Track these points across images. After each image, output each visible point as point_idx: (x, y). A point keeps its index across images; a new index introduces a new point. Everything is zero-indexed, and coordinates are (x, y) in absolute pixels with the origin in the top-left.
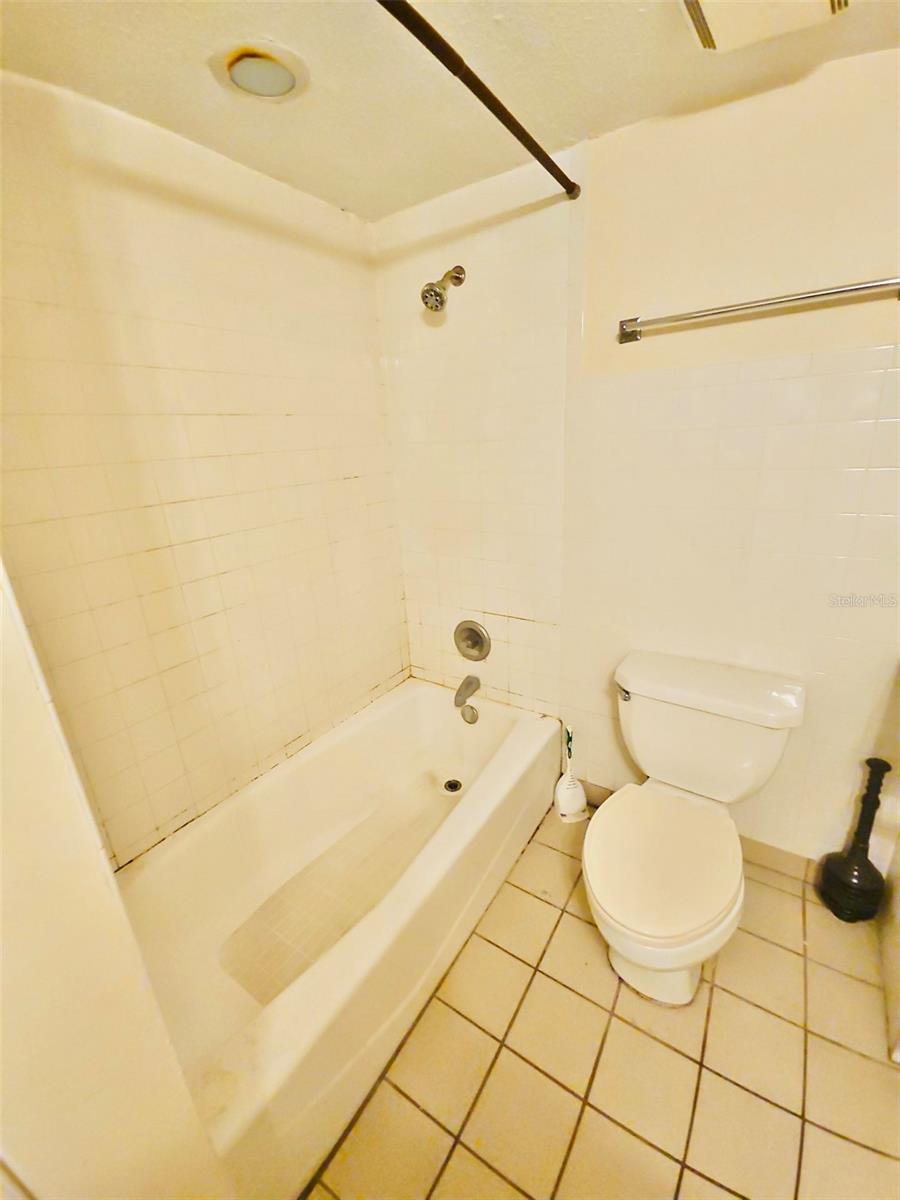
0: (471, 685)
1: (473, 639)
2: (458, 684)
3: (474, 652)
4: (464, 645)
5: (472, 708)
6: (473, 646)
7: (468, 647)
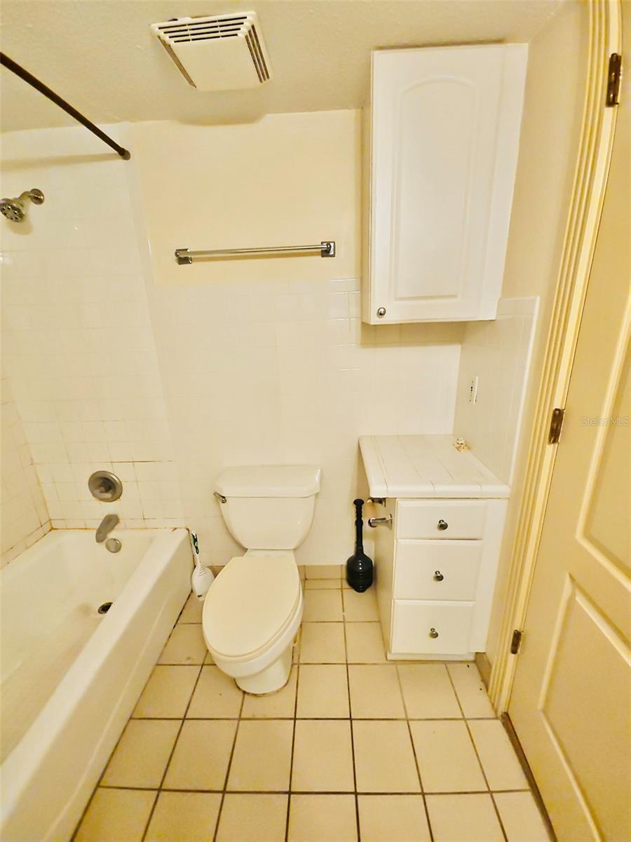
0: (110, 522)
1: (106, 485)
2: (97, 525)
3: (108, 495)
4: (97, 492)
5: (115, 540)
6: (107, 491)
7: (101, 492)
